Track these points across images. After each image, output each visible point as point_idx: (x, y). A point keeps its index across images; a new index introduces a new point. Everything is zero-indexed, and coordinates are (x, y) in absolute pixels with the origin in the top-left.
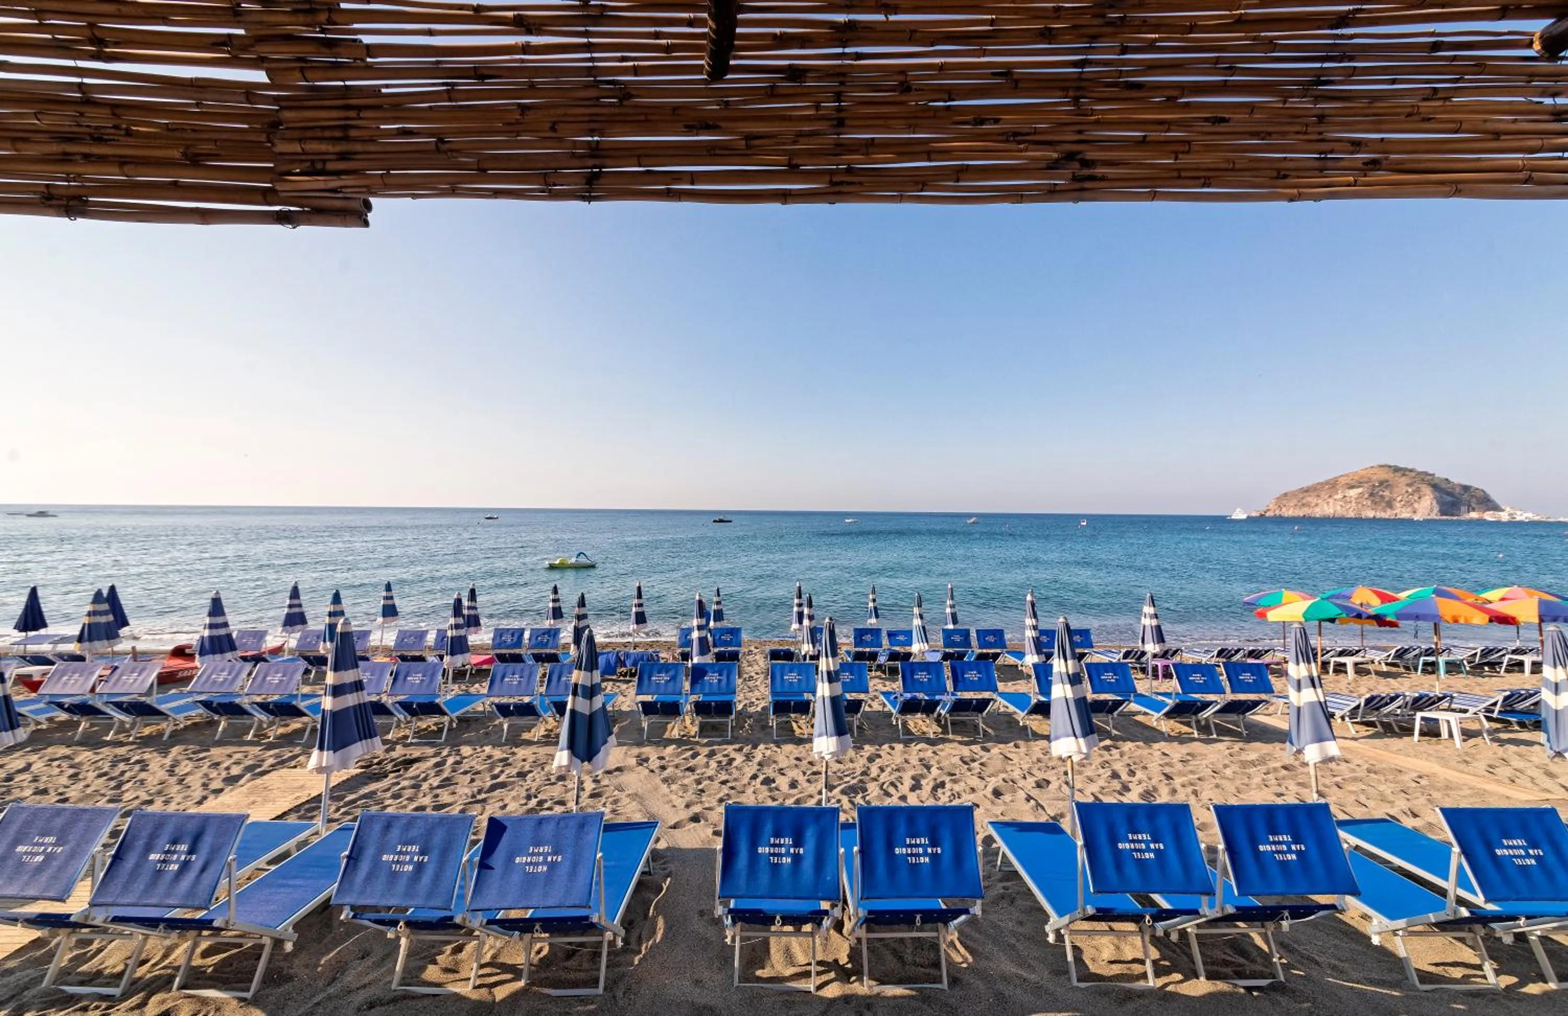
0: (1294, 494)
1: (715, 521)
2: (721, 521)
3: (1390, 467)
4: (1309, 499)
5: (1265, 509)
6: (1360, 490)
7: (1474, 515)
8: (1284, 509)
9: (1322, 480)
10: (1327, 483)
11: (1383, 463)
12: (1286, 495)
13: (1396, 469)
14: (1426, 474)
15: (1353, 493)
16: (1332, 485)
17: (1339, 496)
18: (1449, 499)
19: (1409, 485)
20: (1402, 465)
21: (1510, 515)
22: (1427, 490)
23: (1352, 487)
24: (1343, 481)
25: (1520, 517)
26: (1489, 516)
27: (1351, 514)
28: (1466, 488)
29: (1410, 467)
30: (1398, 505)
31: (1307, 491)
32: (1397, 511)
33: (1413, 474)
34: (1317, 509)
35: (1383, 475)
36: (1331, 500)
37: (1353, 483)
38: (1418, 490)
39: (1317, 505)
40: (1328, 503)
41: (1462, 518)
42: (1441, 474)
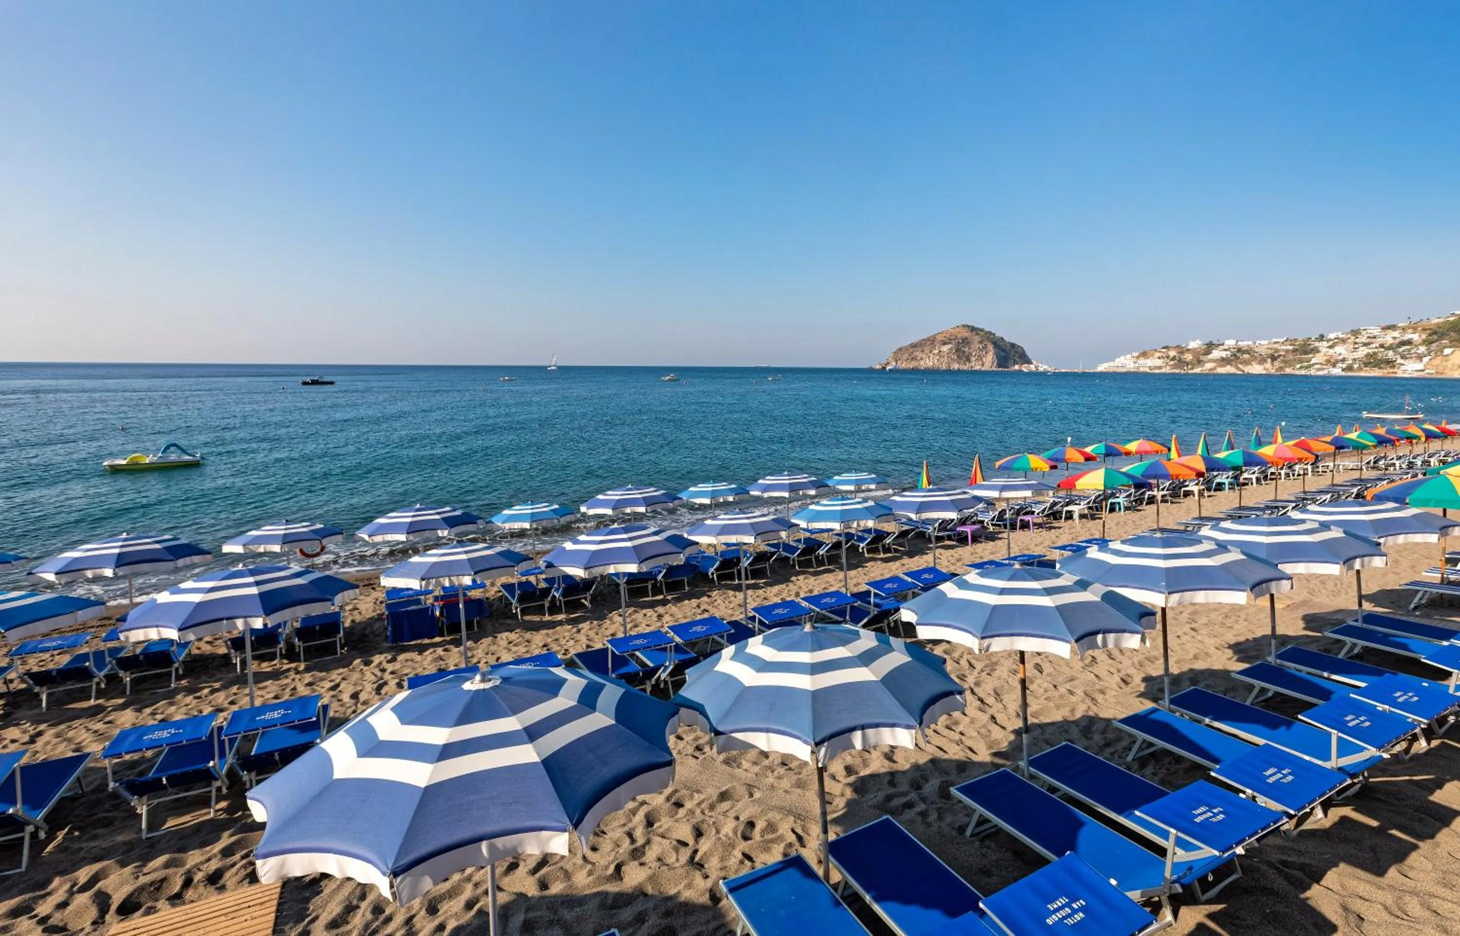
0: (906, 349)
1: (305, 383)
2: (314, 383)
3: (968, 326)
4: (917, 354)
5: (886, 362)
6: (950, 346)
7: (1017, 367)
8: (899, 363)
9: (925, 337)
10: (928, 339)
11: (964, 323)
12: (900, 349)
13: (973, 329)
14: (990, 333)
15: (945, 348)
16: (931, 341)
17: (936, 352)
18: (1003, 354)
19: (980, 342)
20: (976, 326)
21: (1036, 367)
22: (990, 347)
23: (945, 344)
24: (939, 338)
25: (1042, 368)
26: (1025, 368)
27: (944, 367)
28: (1013, 345)
29: (981, 327)
30: (973, 359)
31: (914, 346)
32: (973, 364)
33: (982, 333)
34: (922, 363)
35: (965, 334)
36: (931, 355)
37: (946, 340)
38: (985, 347)
39: (922, 359)
40: (929, 357)
41: (1009, 369)
42: (999, 334)
